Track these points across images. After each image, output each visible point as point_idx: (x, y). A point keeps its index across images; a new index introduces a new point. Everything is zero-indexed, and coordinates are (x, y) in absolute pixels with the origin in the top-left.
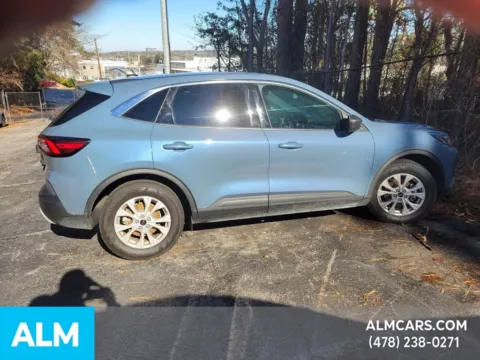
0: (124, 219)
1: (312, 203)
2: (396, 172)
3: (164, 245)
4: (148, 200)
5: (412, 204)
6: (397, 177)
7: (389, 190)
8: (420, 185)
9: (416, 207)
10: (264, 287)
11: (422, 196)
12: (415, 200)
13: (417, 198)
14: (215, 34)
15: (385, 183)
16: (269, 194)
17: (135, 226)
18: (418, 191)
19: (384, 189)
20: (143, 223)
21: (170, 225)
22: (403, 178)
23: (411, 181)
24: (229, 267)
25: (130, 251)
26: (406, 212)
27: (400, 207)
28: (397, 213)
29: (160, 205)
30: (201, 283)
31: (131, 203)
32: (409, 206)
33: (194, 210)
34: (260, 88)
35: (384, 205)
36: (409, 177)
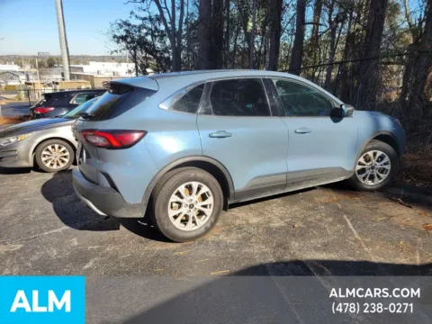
0: (174, 205)
1: (316, 179)
2: (370, 150)
3: (209, 225)
4: (195, 185)
5: (381, 175)
6: (370, 153)
7: (364, 165)
8: (387, 159)
9: (384, 176)
10: (317, 249)
11: (388, 167)
12: (382, 171)
13: (384, 169)
14: (129, 40)
15: (362, 160)
16: (286, 173)
17: (184, 210)
18: (385, 164)
19: (360, 164)
20: (191, 206)
21: (212, 206)
22: (375, 154)
23: (380, 157)
24: (274, 238)
25: (181, 234)
26: (377, 181)
27: (372, 178)
28: (370, 183)
29: (205, 189)
30: (261, 253)
31: (182, 189)
32: (379, 177)
33: (231, 191)
34: (275, 82)
35: (360, 177)
36: (379, 153)
